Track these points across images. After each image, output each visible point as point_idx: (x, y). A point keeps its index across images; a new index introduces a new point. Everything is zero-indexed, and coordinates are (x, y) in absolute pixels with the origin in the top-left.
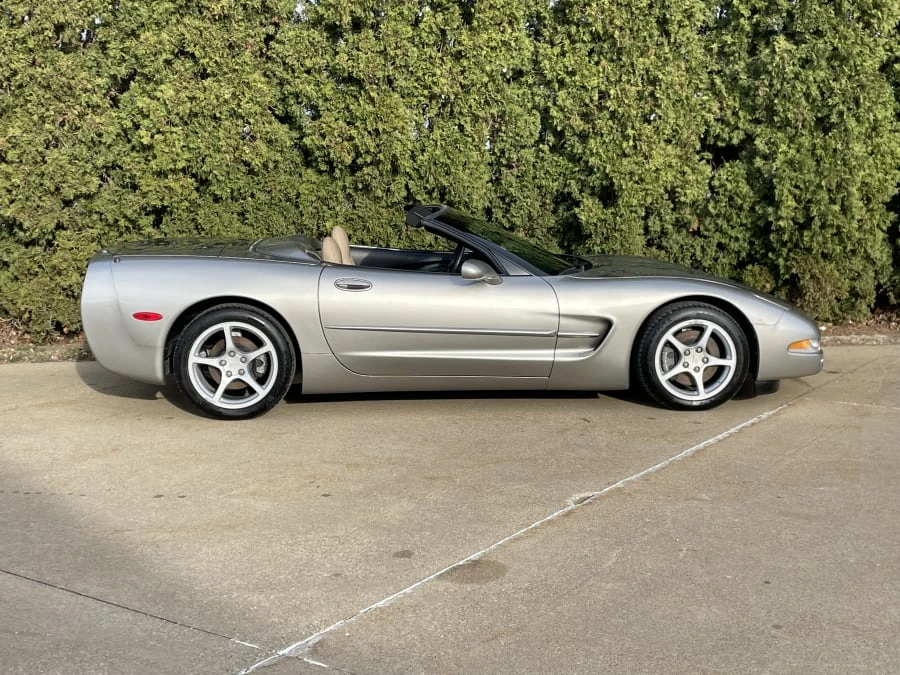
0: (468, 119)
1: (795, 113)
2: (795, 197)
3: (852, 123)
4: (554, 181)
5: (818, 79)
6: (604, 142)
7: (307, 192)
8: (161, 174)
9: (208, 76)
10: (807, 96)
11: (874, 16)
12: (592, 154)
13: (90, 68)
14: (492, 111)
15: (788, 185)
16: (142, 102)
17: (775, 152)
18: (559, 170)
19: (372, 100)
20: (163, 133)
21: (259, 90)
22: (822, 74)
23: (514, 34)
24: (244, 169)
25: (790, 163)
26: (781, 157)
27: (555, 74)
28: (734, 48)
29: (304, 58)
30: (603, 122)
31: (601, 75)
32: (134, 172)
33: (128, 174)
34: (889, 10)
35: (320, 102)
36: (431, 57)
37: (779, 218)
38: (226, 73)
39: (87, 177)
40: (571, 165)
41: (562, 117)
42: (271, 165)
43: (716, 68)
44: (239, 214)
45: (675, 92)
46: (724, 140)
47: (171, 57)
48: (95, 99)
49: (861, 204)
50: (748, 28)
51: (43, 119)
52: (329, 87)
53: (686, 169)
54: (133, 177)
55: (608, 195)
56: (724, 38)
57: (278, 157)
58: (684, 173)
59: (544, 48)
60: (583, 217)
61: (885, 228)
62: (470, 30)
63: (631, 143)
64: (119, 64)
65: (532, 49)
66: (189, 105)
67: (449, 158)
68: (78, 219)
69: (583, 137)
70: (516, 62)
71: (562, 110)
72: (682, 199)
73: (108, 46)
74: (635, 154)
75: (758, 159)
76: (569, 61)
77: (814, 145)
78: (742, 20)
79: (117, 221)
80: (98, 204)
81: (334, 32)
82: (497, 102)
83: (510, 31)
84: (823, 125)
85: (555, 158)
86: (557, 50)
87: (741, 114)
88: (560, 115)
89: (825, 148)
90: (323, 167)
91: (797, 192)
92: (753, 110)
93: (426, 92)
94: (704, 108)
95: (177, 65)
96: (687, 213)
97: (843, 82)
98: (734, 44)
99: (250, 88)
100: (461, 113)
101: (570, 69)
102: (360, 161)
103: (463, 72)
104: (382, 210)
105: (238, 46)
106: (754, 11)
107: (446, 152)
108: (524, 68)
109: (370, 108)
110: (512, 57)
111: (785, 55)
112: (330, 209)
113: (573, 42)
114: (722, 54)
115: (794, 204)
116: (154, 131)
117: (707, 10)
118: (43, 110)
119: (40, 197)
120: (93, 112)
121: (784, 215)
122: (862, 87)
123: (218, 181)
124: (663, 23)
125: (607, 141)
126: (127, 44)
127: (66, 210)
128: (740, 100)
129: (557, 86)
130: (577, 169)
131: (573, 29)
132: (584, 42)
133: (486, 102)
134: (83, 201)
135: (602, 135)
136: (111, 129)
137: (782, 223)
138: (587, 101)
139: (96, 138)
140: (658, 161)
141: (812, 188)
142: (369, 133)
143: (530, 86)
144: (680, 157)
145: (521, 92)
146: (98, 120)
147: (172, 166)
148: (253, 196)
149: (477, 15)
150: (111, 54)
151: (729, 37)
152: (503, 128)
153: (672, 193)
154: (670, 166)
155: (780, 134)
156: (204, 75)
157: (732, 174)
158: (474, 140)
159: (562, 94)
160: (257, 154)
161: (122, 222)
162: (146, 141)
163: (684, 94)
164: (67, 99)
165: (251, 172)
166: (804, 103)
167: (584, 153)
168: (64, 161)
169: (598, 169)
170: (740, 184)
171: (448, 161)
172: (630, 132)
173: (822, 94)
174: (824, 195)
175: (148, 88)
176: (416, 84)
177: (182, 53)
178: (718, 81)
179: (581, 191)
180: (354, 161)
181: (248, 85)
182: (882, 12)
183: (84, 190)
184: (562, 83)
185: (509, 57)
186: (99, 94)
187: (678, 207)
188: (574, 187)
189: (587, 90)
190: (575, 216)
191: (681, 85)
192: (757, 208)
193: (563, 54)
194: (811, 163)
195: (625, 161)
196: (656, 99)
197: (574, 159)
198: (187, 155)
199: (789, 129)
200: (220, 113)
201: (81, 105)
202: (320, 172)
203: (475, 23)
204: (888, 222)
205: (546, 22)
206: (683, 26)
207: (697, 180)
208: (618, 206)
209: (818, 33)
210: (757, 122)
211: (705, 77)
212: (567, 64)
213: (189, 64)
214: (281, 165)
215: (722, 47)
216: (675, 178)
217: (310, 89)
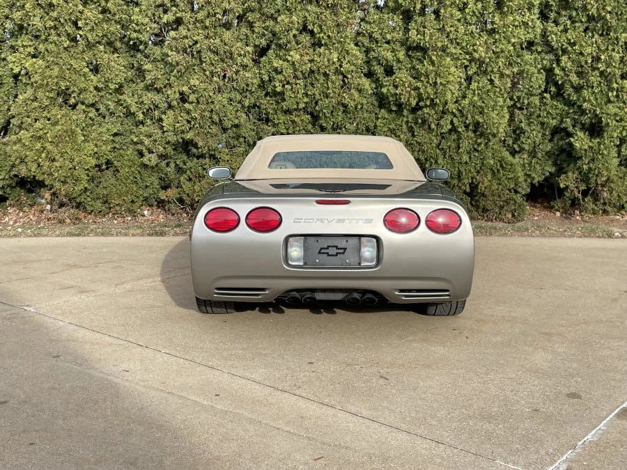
0: (497, 76)
4: (553, 119)
6: (594, 92)
7: (382, 125)
8: (288, 112)
9: (322, 45)
12: (585, 101)
13: (242, 40)
14: (513, 70)
16: (277, 63)
18: (558, 111)
19: (433, 62)
20: (291, 84)
21: (354, 55)
23: (531, 17)
24: (342, 109)
27: (560, 45)
29: (385, 33)
30: (594, 78)
31: (594, 45)
32: (269, 110)
33: (264, 111)
35: (395, 63)
36: (472, 32)
38: (334, 44)
39: (239, 114)
40: (566, 108)
41: (563, 75)
42: (359, 107)
47: (297, 33)
48: (246, 61)
51: (212, 74)
52: (402, 53)
54: (267, 114)
55: (595, 129)
57: (364, 101)
59: (551, 26)
60: (577, 145)
62: (501, 14)
63: (615, 93)
64: (261, 38)
65: (542, 27)
66: (309, 65)
67: (483, 102)
69: (578, 89)
70: (531, 36)
71: (563, 69)
73: (254, 25)
74: (618, 101)
76: (571, 35)
80: (244, 131)
81: (408, 15)
82: (518, 63)
83: (528, 14)
85: (555, 103)
86: (561, 28)
88: (562, 73)
90: (394, 108)
93: (467, 57)
95: (301, 38)
99: (348, 54)
100: (492, 71)
101: (572, 41)
102: (422, 104)
103: (494, 43)
104: (433, 138)
107: (482, 98)
108: (536, 41)
109: (431, 68)
110: (528, 33)
113: (573, 22)
116: (285, 83)
118: (213, 68)
119: (209, 126)
120: (244, 70)
123: (325, 117)
125: (596, 91)
126: (267, 24)
127: (224, 135)
129: (560, 53)
130: (571, 111)
131: (574, 13)
132: (582, 22)
133: (510, 64)
134: (235, 129)
135: (593, 87)
136: (255, 81)
138: (583, 64)
142: (431, 84)
143: (539, 53)
145: (533, 57)
146: (247, 75)
147: (295, 107)
149: (508, 3)
150: (256, 30)
152: (521, 82)
156: (320, 45)
158: (501, 90)
159: (564, 58)
160: (352, 99)
162: (279, 89)
164: (228, 60)
165: (346, 111)
167: (579, 100)
168: (225, 102)
169: (590, 111)
171: (483, 105)
172: (615, 86)
175: (280, 54)
176: (461, 51)
177: (305, 29)
179: (574, 126)
180: (417, 104)
181: (347, 51)
183: (237, 122)
184: (564, 51)
185: (526, 33)
186: (248, 58)
188: (569, 124)
189: (584, 56)
190: (571, 144)
193: (566, 30)
195: (610, 106)
197: (570, 104)
198: (306, 100)
200: (329, 71)
201: (237, 64)
202: (390, 111)
203: (506, 9)
205: (553, 9)
208: (603, 137)
212: (569, 37)
213: (309, 37)
214: (365, 107)
217: (389, 55)
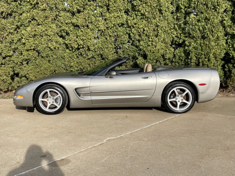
0: (108, 36)
1: (196, 34)
2: (196, 57)
3: (211, 37)
4: (132, 53)
5: (202, 25)
6: (144, 42)
7: (66, 55)
8: (28, 50)
9: (40, 25)
10: (199, 29)
11: (217, 8)
12: (141, 46)
13: (11, 23)
14: (115, 34)
15: (194, 54)
16: (23, 32)
17: (190, 45)
18: (133, 50)
19: (82, 31)
20: (28, 40)
21: (54, 29)
22: (203, 24)
23: (121, 14)
24: (49, 49)
25: (194, 48)
26: (192, 46)
27: (131, 24)
28: (180, 17)
29: (65, 20)
30: (144, 37)
31: (143, 24)
32: (21, 50)
34: (222, 6)
35: (70, 32)
36: (99, 20)
37: (191, 63)
38: (44, 24)
39: (9, 51)
41: (133, 36)
42: (57, 48)
43: (176, 23)
44: (48, 61)
45: (163, 29)
46: (178, 42)
47: (31, 20)
48: (12, 31)
49: (214, 59)
50: (184, 12)
52: (72, 28)
53: (167, 49)
54: (21, 51)
55: (145, 57)
56: (178, 15)
57: (59, 46)
58: (166, 51)
59: (129, 18)
60: (138, 62)
61: (221, 65)
62: (109, 13)
63: (151, 42)
64: (18, 22)
65: (126, 18)
66: (34, 32)
67: (102, 46)
68: (7, 62)
69: (139, 41)
70: (122, 21)
71: (133, 34)
72: (166, 57)
73: (15, 17)
74: (152, 45)
75: (186, 47)
76: (135, 21)
77: (201, 43)
78: (182, 10)
79: (17, 63)
80: (13, 58)
81: (73, 14)
82: (116, 31)
83: (120, 13)
84: (203, 38)
85: (132, 47)
86: (132, 18)
87: (182, 35)
88: (133, 35)
89: (204, 44)
90: (71, 49)
91: (196, 55)
92: (185, 34)
93: (97, 29)
94: (172, 34)
95: (32, 22)
96: (167, 61)
97: (209, 26)
98: (180, 16)
99: (51, 28)
100: (106, 35)
102: (79, 47)
103: (107, 24)
104: (86, 60)
105: (48, 17)
106: (185, 7)
107: (102, 45)
108: (124, 23)
109: (81, 33)
111: (193, 19)
112: (73, 60)
113: (136, 16)
114: (178, 19)
115: (195, 59)
116: (26, 39)
117: (173, 7)
120: (11, 35)
121: (193, 62)
122: (214, 27)
123: (42, 52)
124: (160, 11)
125: (145, 42)
126: (20, 17)
127: (4, 60)
128: (182, 31)
129: (132, 27)
130: (137, 50)
131: (136, 13)
132: (139, 16)
133: (113, 32)
134: (9, 57)
135: (144, 40)
136: (16, 39)
137: (192, 64)
138: (140, 31)
139: (11, 41)
140: (158, 47)
141: (200, 54)
142: (82, 40)
143: (125, 28)
144: (165, 46)
145: (123, 29)
146: (12, 36)
147: (30, 48)
148: (52, 56)
149: (110, 9)
150: (16, 19)
151: (179, 14)
152: (118, 39)
153: (163, 56)
154: (162, 49)
155: (192, 40)
157: (180, 52)
158: (109, 42)
159: (133, 30)
160: (53, 45)
161: (19, 63)
162: (24, 42)
163: (166, 29)
164: (4, 31)
165: (52, 50)
166: (198, 32)
167: (139, 45)
168: (3, 47)
169: (142, 49)
170: (182, 54)
173: (203, 29)
174: (203, 56)
175: (25, 28)
176: (95, 27)
177: (33, 19)
178: (176, 26)
179: (139, 55)
180: (78, 47)
181: (50, 27)
182: (219, 7)
183: (8, 54)
185: (120, 20)
186: (13, 30)
187: (165, 59)
188: (137, 54)
189: (140, 29)
190: (136, 62)
191: (165, 27)
192: (186, 60)
193: (134, 19)
194: (200, 48)
195: (149, 47)
196: (158, 31)
197: (137, 47)
198: (34, 45)
199: (194, 38)
200: (42, 34)
201: (7, 32)
202: (70, 50)
203: (110, 11)
204: (222, 64)
205: (130, 11)
206: (166, 12)
207: (170, 52)
208: (147, 59)
209: (202, 13)
210: (186, 37)
211: (173, 25)
213: (35, 22)
214: (60, 48)
215: (177, 17)
216: (164, 52)
217: (67, 29)
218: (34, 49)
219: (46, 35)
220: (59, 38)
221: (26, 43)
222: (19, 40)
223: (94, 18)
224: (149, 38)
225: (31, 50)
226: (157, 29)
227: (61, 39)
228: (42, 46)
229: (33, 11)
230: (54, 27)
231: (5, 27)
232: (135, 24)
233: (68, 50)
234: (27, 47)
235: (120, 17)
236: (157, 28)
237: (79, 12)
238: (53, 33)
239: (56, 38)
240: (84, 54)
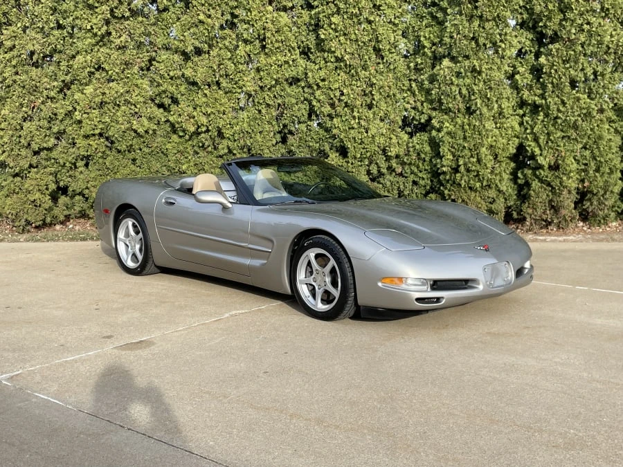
0: (263, 106)
1: (453, 104)
2: (452, 153)
3: (485, 110)
4: (316, 143)
5: (466, 84)
6: (343, 121)
7: (172, 148)
8: (87, 137)
9: (113, 81)
10: (460, 93)
11: (500, 47)
12: (336, 128)
13: (51, 76)
14: (279, 101)
15: (448, 147)
16: (77, 96)
17: (442, 127)
18: (319, 136)
19: (206, 95)
20: (88, 113)
21: (144, 89)
22: (468, 81)
23: (292, 57)
24: (133, 134)
25: (449, 133)
26: (445, 130)
27: (314, 80)
28: (423, 66)
29: (170, 71)
30: (341, 109)
31: (340, 81)
32: (74, 136)
33: (71, 137)
34: (510, 42)
35: (179, 96)
36: (243, 70)
37: (443, 166)
38: (122, 79)
39: (47, 138)
40: (325, 134)
42: (151, 132)
43: (413, 77)
44: (132, 160)
45: (385, 91)
46: (417, 120)
47: (93, 70)
48: (52, 94)
49: (491, 158)
50: (430, 54)
51: (22, 105)
52: (183, 87)
53: (392, 136)
54: (73, 139)
55: (343, 152)
56: (417, 60)
57: (155, 127)
58: (391, 139)
59: (311, 66)
61: (508, 172)
62: (265, 55)
63: (357, 121)
64: (66, 75)
65: (304, 66)
66: (101, 97)
68: (43, 162)
69: (331, 117)
70: (294, 73)
71: (319, 101)
72: (389, 154)
73: (60, 64)
74: (359, 127)
75: (434, 131)
76: (322, 73)
77: (464, 122)
78: (426, 50)
79: (65, 164)
80: (54, 154)
81: (186, 56)
82: (281, 96)
83: (289, 55)
84: (469, 111)
85: (317, 130)
86: (317, 67)
87: (425, 104)
88: (318, 104)
89: (469, 125)
90: (181, 134)
91: (453, 150)
92: (431, 102)
94: (405, 101)
95: (97, 75)
96: (394, 163)
97: (481, 86)
98: (422, 63)
99: (139, 88)
100: (258, 102)
102: (199, 130)
103: (261, 79)
104: (214, 159)
105: (131, 64)
106: (434, 44)
107: (249, 125)
108: (299, 77)
109: (204, 100)
110: (292, 70)
111: (446, 70)
112: (186, 158)
113: (326, 62)
114: (417, 70)
115: (451, 157)
116: (83, 112)
117: (408, 43)
118: (22, 100)
119: (19, 149)
120: (52, 102)
121: (445, 164)
122: (491, 88)
123: (119, 141)
124: (377, 51)
126: (71, 63)
127: (35, 157)
128: (426, 96)
129: (315, 87)
130: (328, 136)
131: (326, 55)
132: (332, 62)
133: (275, 96)
134: (45, 152)
135: (341, 116)
136: (61, 111)
137: (444, 169)
138: (332, 96)
139: (52, 116)
140: (373, 131)
141: (461, 148)
142: (204, 114)
143: (303, 88)
144: (389, 129)
145: (297, 91)
146: (53, 106)
147: (92, 132)
148: (141, 150)
149: (267, 46)
150: (62, 68)
151: (419, 60)
152: (285, 112)
153: (384, 151)
154: (382, 134)
155: (446, 117)
156: (110, 80)
157: (421, 141)
158: (266, 118)
159: (318, 93)
160: (142, 125)
161: (68, 164)
162: (78, 118)
163: (392, 92)
164: (35, 93)
165: (139, 135)
166: (459, 98)
167: (332, 127)
168: (33, 128)
169: (338, 136)
170: (424, 146)
171: (250, 131)
172: (356, 114)
173: (469, 92)
174: (467, 152)
175: (80, 88)
176: (235, 86)
177: (99, 68)
178: (414, 85)
179: (331, 149)
180: (196, 130)
181: (137, 85)
182: (505, 44)
183: (45, 145)
184: (318, 86)
185: (289, 70)
186: (55, 91)
187: (388, 159)
188: (327, 147)
189: (332, 90)
191: (390, 87)
192: (433, 160)
193: (320, 69)
194: (460, 133)
195: (352, 131)
196: (373, 95)
197: (327, 130)
198: (101, 126)
199: (451, 114)
200: (119, 102)
201: (43, 97)
202: (180, 137)
203: (267, 51)
204: (510, 168)
205: (312, 51)
206: (392, 53)
207: (398, 143)
208: (348, 157)
209: (467, 57)
210: (434, 109)
211: (407, 83)
212: (321, 75)
213: (104, 74)
214: (158, 132)
215: (416, 65)
216: (386, 142)
217: (172, 89)
218: (101, 135)
219: (127, 102)
220: (155, 108)
221: (84, 121)
222: (69, 114)
223: (232, 65)
224: (353, 112)
225: (94, 135)
226: (371, 92)
227: (161, 110)
228: (118, 127)
229: (98, 50)
230: (144, 86)
231: (38, 84)
232: (323, 80)
233: (175, 137)
234: (87, 129)
235: (291, 63)
236: (370, 89)
237: (198, 52)
238: (142, 100)
239: (149, 109)
240: (209, 146)
